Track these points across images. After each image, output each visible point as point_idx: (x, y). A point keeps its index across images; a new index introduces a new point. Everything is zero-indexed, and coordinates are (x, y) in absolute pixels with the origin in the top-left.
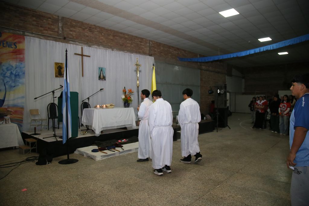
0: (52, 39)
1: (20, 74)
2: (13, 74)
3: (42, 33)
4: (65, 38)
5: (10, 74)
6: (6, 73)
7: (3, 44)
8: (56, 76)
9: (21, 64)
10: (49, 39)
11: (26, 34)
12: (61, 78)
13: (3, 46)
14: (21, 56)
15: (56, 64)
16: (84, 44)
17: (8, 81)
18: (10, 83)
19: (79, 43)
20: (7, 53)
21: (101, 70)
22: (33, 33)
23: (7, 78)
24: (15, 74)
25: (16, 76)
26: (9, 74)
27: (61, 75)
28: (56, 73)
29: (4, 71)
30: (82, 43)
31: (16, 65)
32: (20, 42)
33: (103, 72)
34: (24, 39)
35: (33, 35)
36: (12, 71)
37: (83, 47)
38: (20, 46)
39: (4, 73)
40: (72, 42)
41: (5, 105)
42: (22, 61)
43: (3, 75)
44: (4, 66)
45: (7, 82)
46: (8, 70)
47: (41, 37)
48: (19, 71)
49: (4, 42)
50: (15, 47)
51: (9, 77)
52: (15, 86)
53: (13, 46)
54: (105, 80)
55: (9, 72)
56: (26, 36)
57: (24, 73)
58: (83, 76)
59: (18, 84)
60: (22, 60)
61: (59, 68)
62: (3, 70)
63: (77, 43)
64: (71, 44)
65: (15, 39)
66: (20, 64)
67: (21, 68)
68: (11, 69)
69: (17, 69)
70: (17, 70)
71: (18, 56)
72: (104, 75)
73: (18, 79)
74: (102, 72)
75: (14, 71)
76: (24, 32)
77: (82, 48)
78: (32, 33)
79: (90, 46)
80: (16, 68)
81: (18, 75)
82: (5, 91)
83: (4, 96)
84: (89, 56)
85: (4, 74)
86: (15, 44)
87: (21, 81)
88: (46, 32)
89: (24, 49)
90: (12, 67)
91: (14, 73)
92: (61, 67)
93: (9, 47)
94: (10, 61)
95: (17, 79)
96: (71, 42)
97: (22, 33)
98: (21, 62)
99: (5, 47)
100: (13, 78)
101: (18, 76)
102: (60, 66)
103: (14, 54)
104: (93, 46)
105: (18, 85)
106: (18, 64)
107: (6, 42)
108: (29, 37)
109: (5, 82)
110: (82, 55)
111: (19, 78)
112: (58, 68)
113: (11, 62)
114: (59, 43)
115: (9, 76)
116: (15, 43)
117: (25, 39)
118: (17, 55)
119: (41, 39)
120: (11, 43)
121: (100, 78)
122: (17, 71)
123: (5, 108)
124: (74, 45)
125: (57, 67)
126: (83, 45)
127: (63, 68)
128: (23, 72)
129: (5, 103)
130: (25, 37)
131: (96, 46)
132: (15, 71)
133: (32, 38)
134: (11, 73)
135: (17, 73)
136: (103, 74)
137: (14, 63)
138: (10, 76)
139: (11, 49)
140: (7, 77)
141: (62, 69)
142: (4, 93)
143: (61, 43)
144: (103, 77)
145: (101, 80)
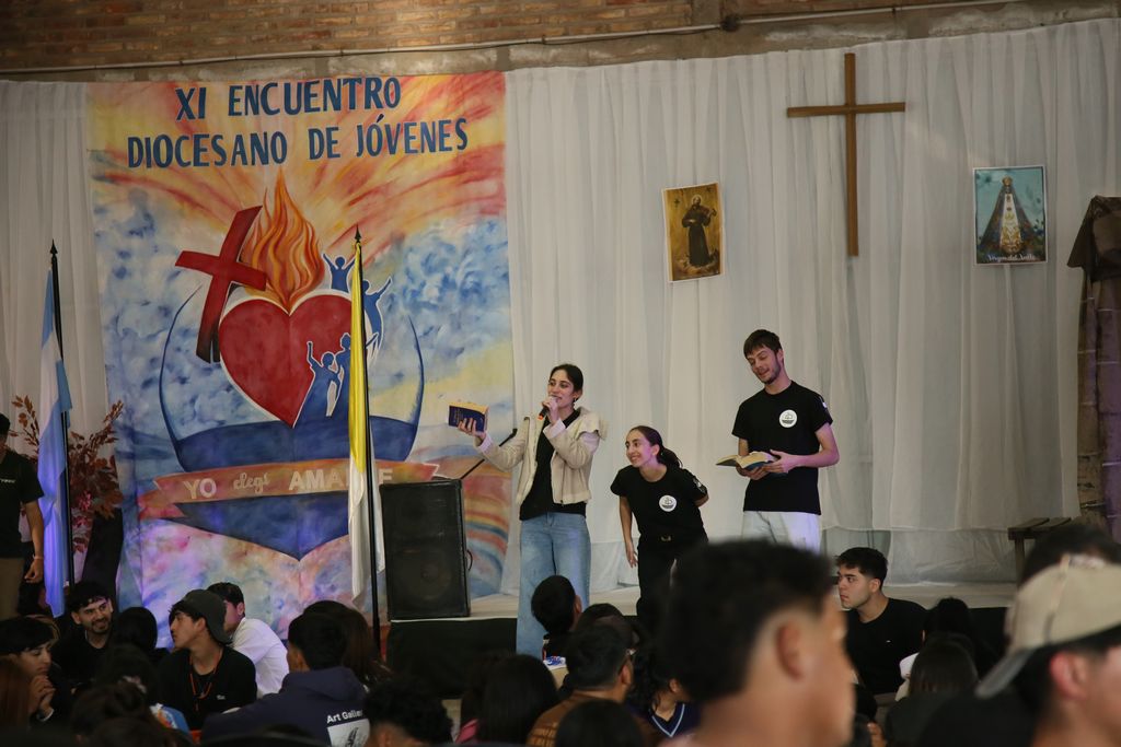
0: (654, 47)
1: (488, 280)
2: (454, 285)
3: (598, 30)
4: (729, 24)
5: (441, 290)
6: (423, 285)
7: (408, 139)
8: (678, 274)
9: (492, 226)
10: (640, 51)
11: (516, 54)
12: (703, 281)
13: (408, 150)
14: (489, 186)
15: (677, 196)
16: (873, 22)
17: (431, 329)
18: (441, 333)
19: (836, 24)
20: (425, 183)
21: (1007, 188)
22: (547, 39)
23: (425, 311)
24: (464, 283)
25: (465, 293)
26: (435, 292)
27: (705, 264)
28: (675, 257)
29: (412, 279)
30: (855, 23)
31: (467, 235)
32: (481, 112)
33: (1025, 202)
34: (500, 87)
35: (553, 52)
36: (449, 270)
37: (856, 49)
38: (481, 134)
39: (414, 287)
40: (785, 36)
41: (420, 452)
42: (491, 213)
43: (409, 296)
44: (411, 250)
45: (426, 334)
46: (430, 271)
47: (595, 54)
48: (477, 268)
49: (415, 131)
50: (461, 144)
51: (434, 307)
52: (461, 351)
53: (452, 141)
54: (1041, 256)
55: (437, 278)
56: (512, 66)
57: (506, 276)
58: (853, 248)
59: (474, 336)
60: (493, 207)
61: (691, 221)
62: (408, 272)
63: (820, 32)
64: (771, 54)
65: (459, 102)
66: (487, 225)
67: (488, 249)
68: (444, 262)
69: (469, 259)
70: (469, 265)
71: (473, 188)
72: (1033, 220)
73: (480, 312)
74: (1009, 204)
75: (456, 269)
76: (503, 49)
77: (850, 60)
78: (544, 43)
79: (918, 31)
80: (467, 253)
81: (477, 289)
82: (419, 378)
83: (416, 405)
84: (900, 107)
85: (415, 293)
86: (462, 125)
87: (492, 317)
88: (622, 13)
89: (500, 147)
90: (451, 249)
91: (459, 278)
92: (707, 211)
93: (432, 150)
94: (437, 224)
95: (474, 311)
96: (774, 37)
97: (493, 55)
98: (488, 218)
99: (416, 151)
100: (456, 309)
101: (475, 296)
102: (697, 206)
103: (456, 177)
104: (948, 24)
105: (479, 342)
106: (472, 229)
107: (419, 127)
108: (526, 71)
109: (419, 332)
110: (850, 110)
111: (483, 302)
112: (685, 223)
113: (442, 227)
114: (693, 67)
115: (433, 302)
116: (461, 120)
117: (509, 87)
118: (466, 182)
119: (591, 63)
120: (441, 123)
121: (989, 245)
122: (469, 269)
123: (419, 467)
124: (794, 53)
125: (681, 214)
126: (863, 35)
127: (715, 213)
128: (501, 272)
129: (422, 440)
130: (506, 74)
131: (967, 19)
132: (460, 271)
133: (539, 71)
134: (447, 283)
135: (470, 279)
136: (1020, 213)
137: (454, 230)
138: (440, 299)
139: (442, 160)
140: (427, 305)
141: (707, 224)
142: (415, 389)
143: (703, 64)
144: (1020, 240)
145: (1004, 258)
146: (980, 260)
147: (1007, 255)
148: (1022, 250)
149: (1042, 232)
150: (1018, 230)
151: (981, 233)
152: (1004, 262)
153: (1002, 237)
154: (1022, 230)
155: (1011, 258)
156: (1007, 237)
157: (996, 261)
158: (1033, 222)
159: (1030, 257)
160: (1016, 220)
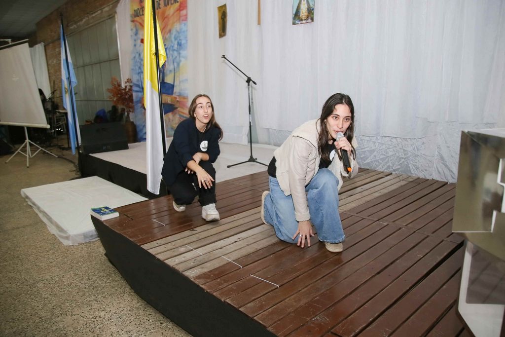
136: (308, 2)
144: (307, 14)
145: (301, 22)
146: (294, 24)
147: (301, 20)
148: (307, 19)
149: (313, 9)
150: (307, 9)
151: (294, 12)
152: (301, 23)
153: (301, 13)
154: (308, 10)
155: (304, 22)
156: (303, 13)
157: (298, 24)
158: (311, 5)
159: (310, 20)
160: (306, 5)
